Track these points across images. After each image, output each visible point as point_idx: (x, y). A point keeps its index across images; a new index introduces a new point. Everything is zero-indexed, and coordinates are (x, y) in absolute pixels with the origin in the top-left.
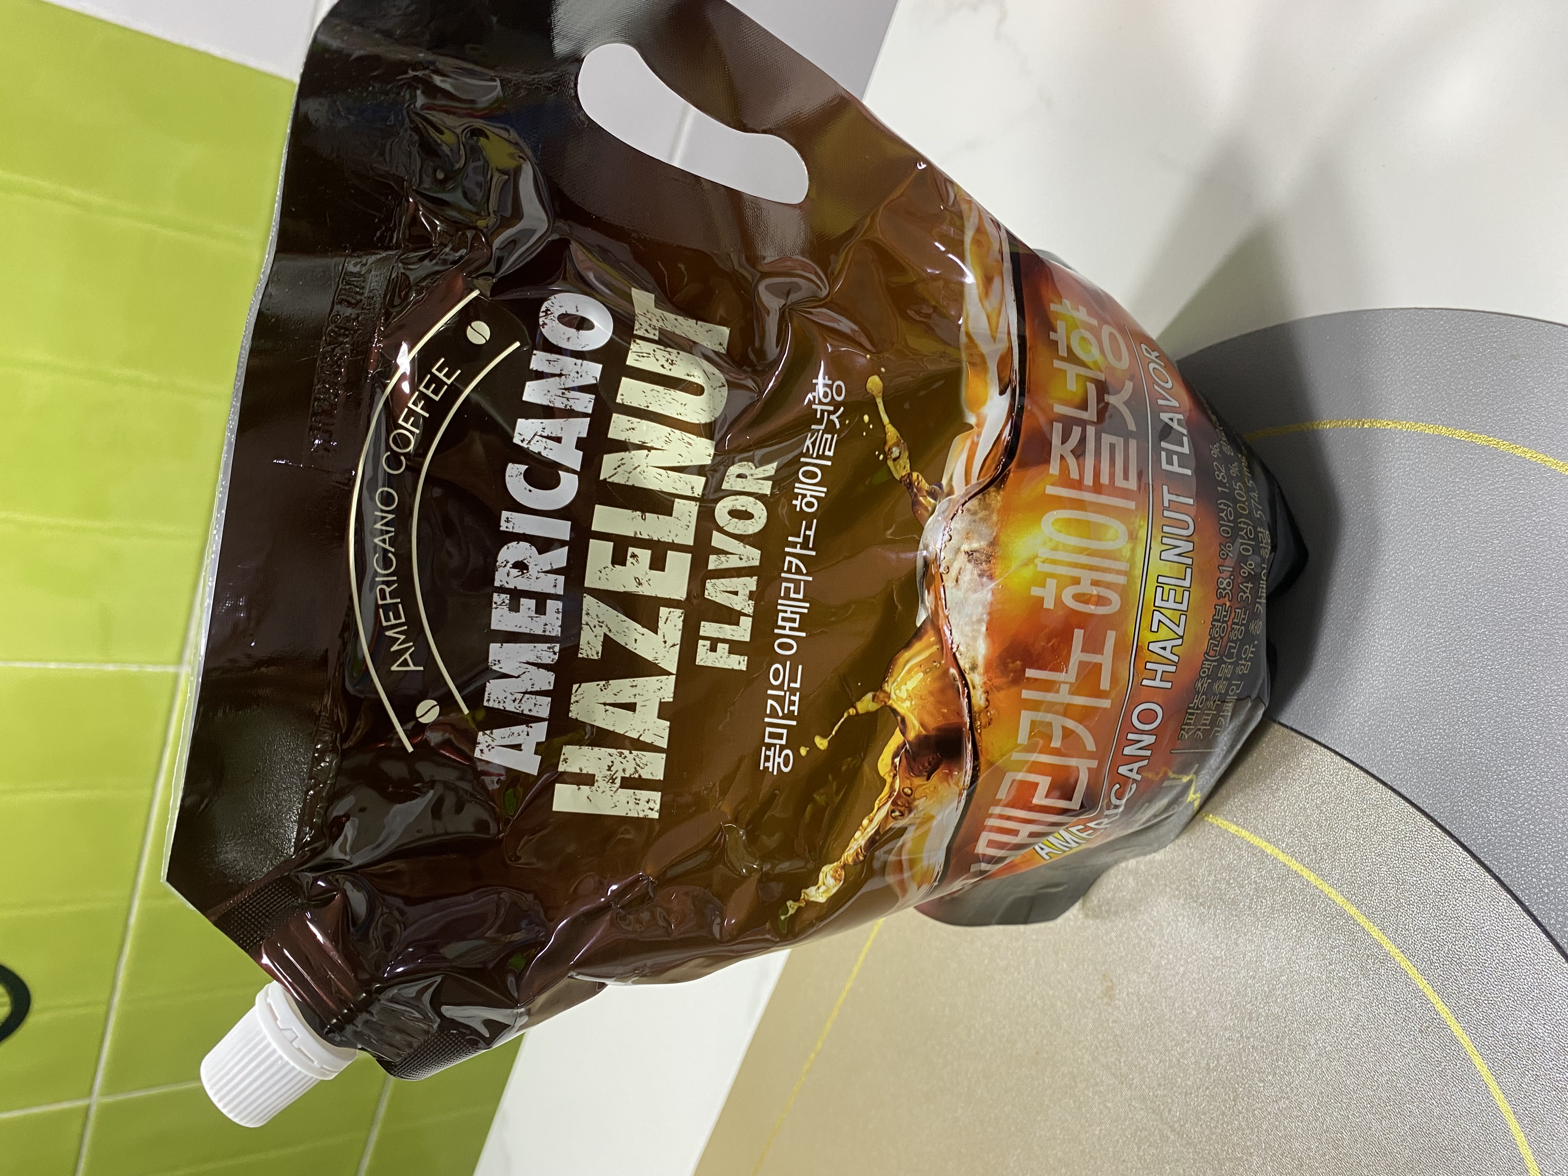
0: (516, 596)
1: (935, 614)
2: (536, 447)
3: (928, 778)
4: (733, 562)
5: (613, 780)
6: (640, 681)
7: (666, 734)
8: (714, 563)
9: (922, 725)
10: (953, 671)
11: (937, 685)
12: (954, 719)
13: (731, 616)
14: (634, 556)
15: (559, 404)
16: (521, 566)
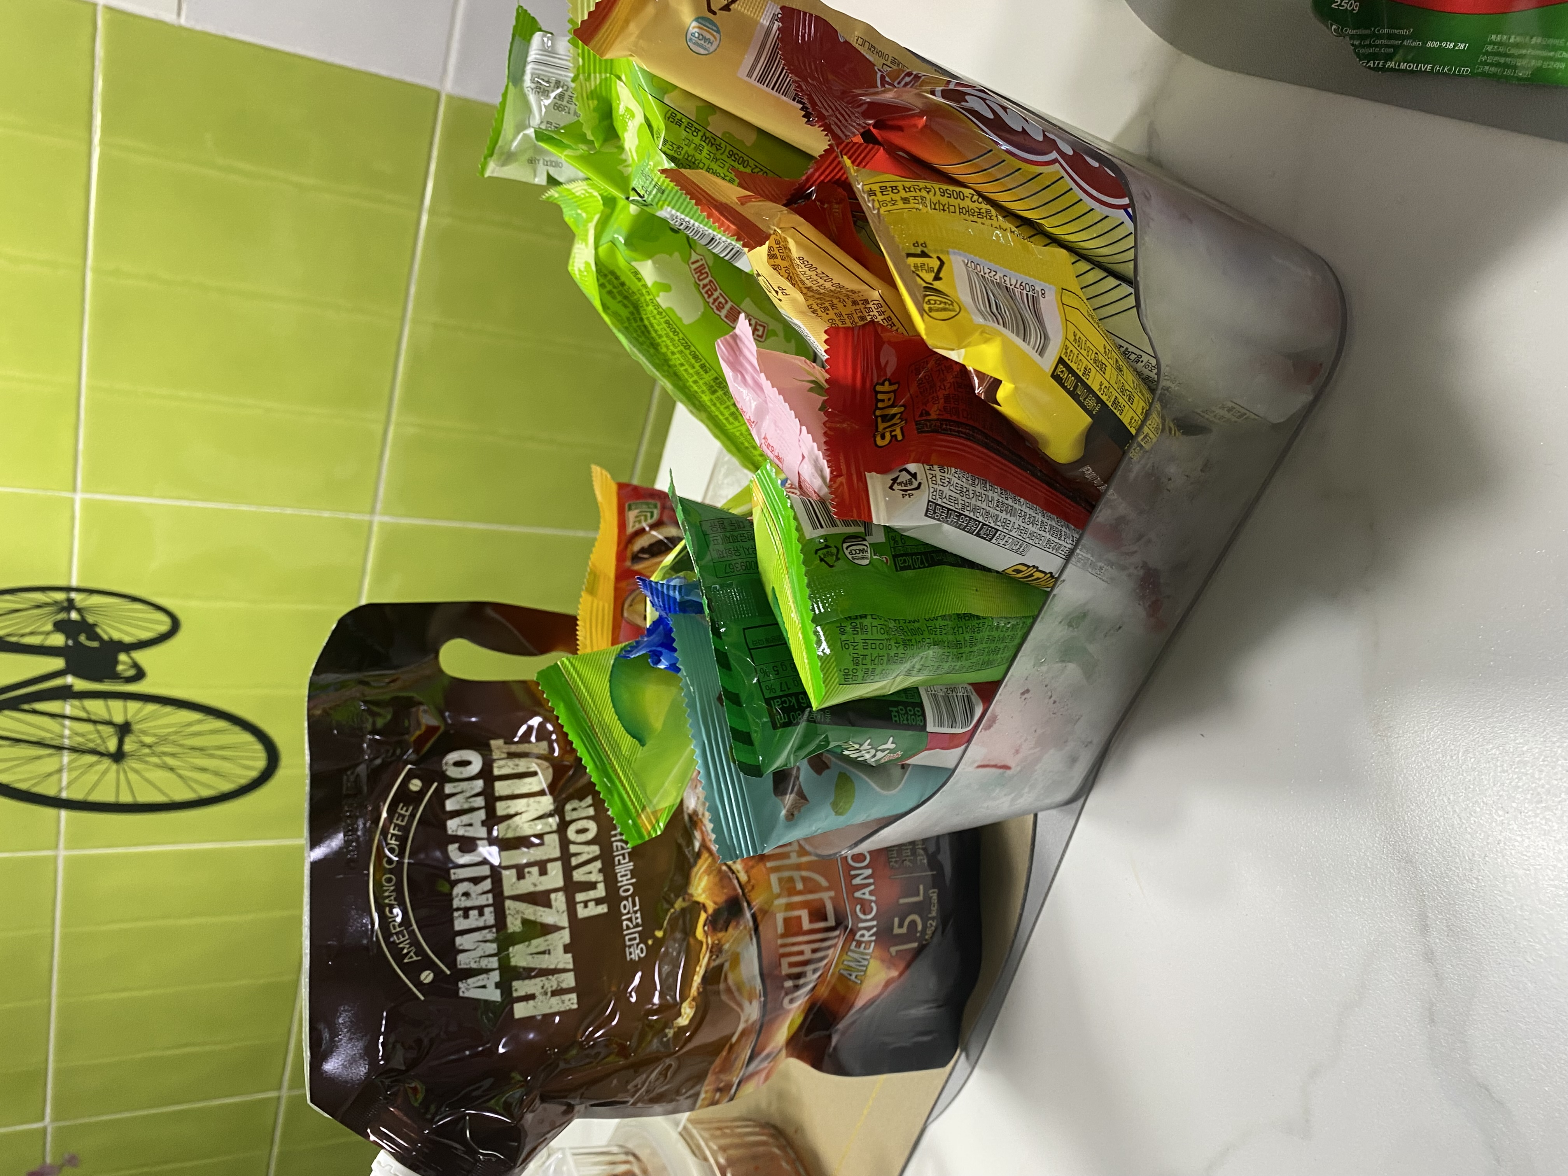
0: (466, 911)
1: (703, 840)
2: (461, 832)
3: (726, 930)
4: (584, 858)
5: (546, 993)
6: (549, 937)
7: (571, 960)
8: (574, 861)
9: (715, 903)
10: (724, 868)
11: (717, 879)
12: (732, 893)
13: (592, 886)
14: (529, 872)
15: (466, 806)
16: (466, 894)
